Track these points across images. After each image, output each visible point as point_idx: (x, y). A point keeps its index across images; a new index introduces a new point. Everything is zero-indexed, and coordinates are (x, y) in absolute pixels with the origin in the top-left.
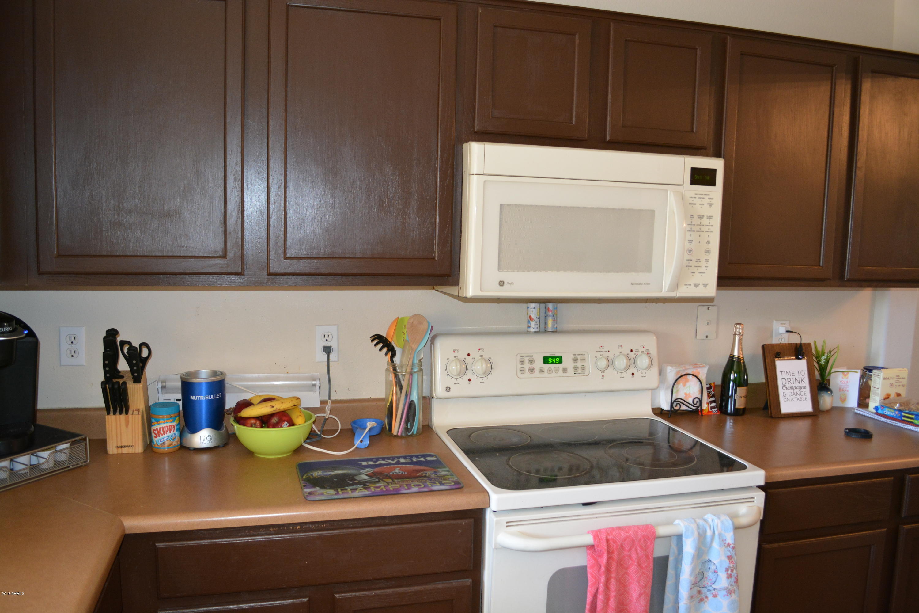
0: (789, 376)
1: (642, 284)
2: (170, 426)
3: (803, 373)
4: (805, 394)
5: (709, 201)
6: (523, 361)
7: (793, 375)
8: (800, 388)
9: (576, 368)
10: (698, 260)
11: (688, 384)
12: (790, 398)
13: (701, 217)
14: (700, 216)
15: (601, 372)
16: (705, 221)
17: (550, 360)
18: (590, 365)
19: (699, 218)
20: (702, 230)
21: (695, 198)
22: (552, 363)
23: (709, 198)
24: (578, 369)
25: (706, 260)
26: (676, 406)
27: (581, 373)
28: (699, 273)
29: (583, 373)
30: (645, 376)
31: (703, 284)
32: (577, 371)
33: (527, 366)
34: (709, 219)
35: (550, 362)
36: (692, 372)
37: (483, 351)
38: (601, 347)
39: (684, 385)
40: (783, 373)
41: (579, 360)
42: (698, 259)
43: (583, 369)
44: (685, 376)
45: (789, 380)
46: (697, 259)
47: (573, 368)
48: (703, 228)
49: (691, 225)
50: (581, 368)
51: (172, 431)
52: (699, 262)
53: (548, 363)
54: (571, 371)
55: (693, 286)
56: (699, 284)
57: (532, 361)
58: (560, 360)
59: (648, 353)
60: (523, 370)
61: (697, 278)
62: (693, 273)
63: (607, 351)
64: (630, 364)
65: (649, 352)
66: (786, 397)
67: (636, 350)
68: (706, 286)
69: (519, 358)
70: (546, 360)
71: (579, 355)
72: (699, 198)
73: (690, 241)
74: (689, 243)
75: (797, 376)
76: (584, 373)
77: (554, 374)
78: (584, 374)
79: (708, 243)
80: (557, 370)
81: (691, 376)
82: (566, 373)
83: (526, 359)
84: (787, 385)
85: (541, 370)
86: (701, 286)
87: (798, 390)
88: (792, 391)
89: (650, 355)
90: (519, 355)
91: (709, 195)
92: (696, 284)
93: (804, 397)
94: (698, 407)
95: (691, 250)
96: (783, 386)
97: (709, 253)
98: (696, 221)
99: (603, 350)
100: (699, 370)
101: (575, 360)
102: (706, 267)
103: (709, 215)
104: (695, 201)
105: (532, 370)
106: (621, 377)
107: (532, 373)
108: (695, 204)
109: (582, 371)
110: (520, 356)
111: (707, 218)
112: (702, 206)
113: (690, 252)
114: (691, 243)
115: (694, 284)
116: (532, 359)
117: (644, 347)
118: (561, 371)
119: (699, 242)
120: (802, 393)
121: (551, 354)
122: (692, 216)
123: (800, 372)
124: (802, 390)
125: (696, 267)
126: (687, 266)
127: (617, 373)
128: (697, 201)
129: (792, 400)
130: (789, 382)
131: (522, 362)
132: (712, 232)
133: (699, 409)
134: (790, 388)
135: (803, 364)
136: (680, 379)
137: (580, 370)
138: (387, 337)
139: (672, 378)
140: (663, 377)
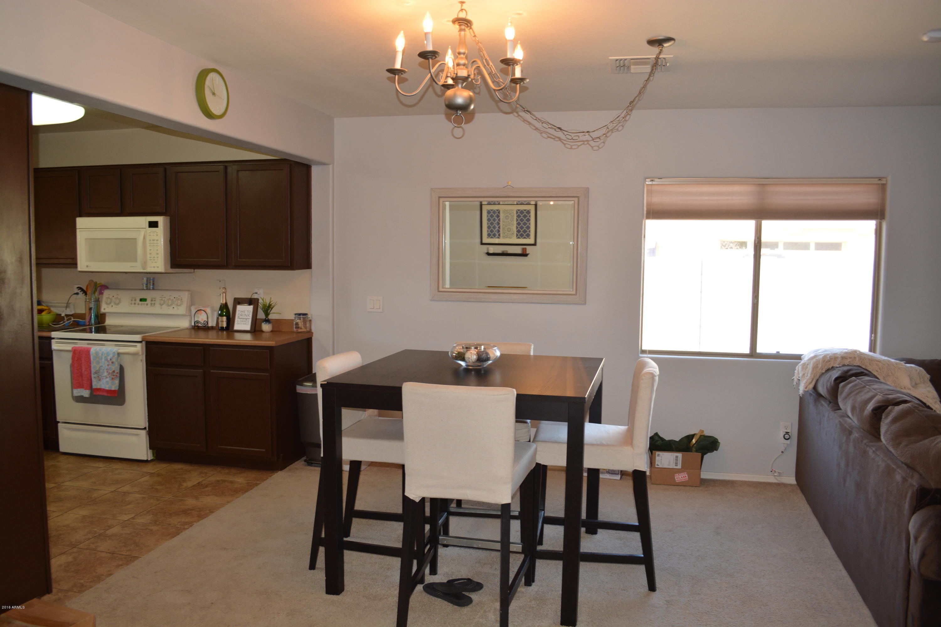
1: (134, 267)
3: (250, 312)
4: (249, 322)
5: (157, 234)
7: (244, 312)
8: (246, 319)
9: (151, 304)
11: (202, 314)
12: (240, 323)
13: (154, 240)
15: (161, 306)
16: (155, 242)
17: (143, 300)
18: (156, 303)
25: (157, 257)
28: (154, 262)
30: (178, 309)
36: (203, 309)
37: (118, 295)
38: (163, 295)
39: (201, 315)
40: (240, 311)
44: (200, 311)
45: (242, 314)
46: (153, 257)
48: (155, 245)
49: (150, 243)
54: (149, 305)
55: (152, 267)
57: (136, 300)
58: (146, 300)
60: (131, 304)
61: (154, 264)
62: (152, 262)
64: (173, 303)
66: (238, 322)
67: (177, 298)
68: (158, 267)
70: (141, 300)
71: (154, 298)
75: (246, 313)
77: (143, 306)
78: (154, 307)
79: (157, 250)
80: (144, 304)
81: (203, 311)
82: (147, 305)
83: (134, 299)
84: (240, 317)
85: (138, 304)
86: (156, 268)
88: (242, 320)
89: (182, 300)
90: (131, 298)
91: (156, 231)
92: (154, 267)
93: (247, 323)
94: (206, 325)
95: (151, 254)
96: (238, 317)
97: (158, 254)
98: (152, 242)
99: (163, 297)
100: (207, 308)
101: (152, 300)
102: (157, 260)
103: (157, 240)
104: (151, 234)
105: (135, 304)
106: (168, 309)
112: (153, 236)
117: (180, 297)
119: (154, 250)
120: (247, 321)
121: (143, 298)
122: (150, 240)
123: (248, 311)
125: (154, 260)
126: (150, 260)
127: (167, 307)
131: (132, 300)
132: (158, 246)
133: (207, 326)
134: (241, 318)
135: (251, 308)
136: (197, 312)
137: (153, 305)
138: (85, 289)
139: (193, 311)
140: (190, 310)
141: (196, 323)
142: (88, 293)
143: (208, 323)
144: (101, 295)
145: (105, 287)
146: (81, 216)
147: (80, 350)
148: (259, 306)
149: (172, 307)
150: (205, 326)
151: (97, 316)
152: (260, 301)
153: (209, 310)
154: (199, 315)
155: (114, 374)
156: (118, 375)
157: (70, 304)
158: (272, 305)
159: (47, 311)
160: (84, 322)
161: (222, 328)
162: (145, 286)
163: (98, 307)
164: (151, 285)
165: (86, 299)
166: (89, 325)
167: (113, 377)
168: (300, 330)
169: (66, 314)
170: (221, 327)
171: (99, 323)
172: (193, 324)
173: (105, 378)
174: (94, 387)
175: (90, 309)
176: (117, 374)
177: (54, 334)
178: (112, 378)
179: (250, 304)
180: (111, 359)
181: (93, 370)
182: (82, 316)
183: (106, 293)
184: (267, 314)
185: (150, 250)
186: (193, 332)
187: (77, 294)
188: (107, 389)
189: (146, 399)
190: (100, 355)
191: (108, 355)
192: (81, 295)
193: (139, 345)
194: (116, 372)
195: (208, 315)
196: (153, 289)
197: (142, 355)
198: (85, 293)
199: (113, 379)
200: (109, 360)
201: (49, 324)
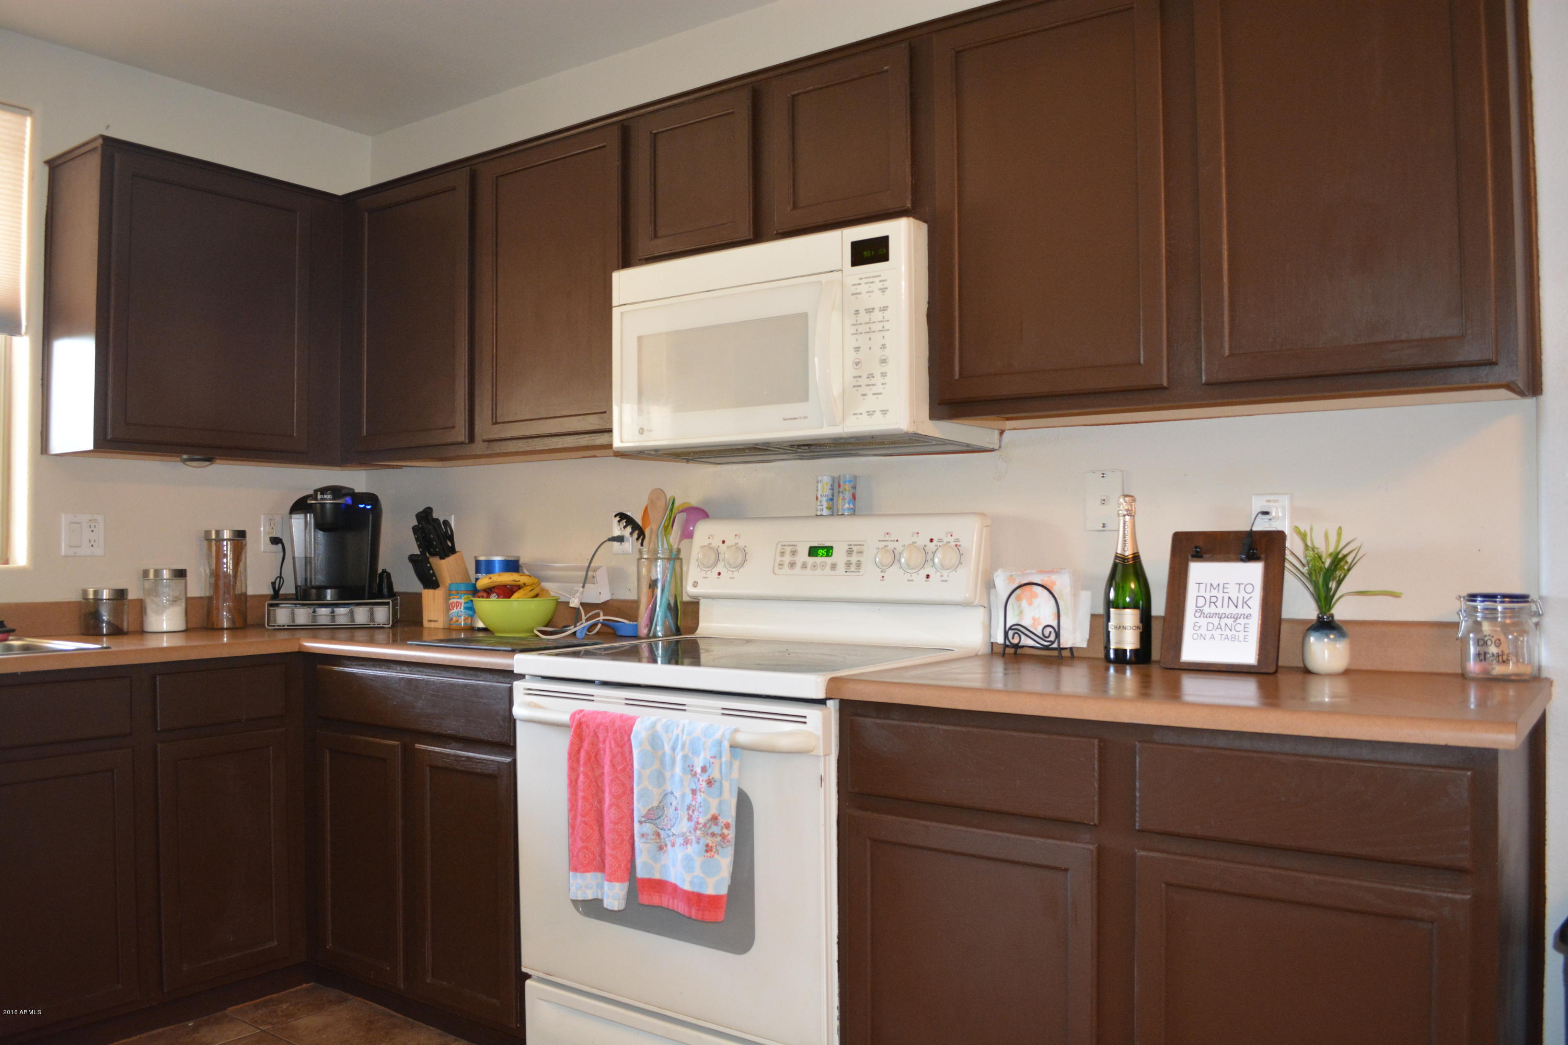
0: (1214, 593)
1: (797, 418)
2: (457, 602)
3: (1249, 588)
4: (1246, 630)
5: (880, 285)
6: (784, 552)
7: (1226, 590)
8: (1236, 618)
9: (848, 564)
10: (871, 376)
11: (1036, 602)
12: (1209, 634)
13: (870, 311)
14: (869, 309)
15: (882, 571)
16: (876, 315)
17: (820, 552)
18: (867, 559)
19: (867, 313)
20: (872, 330)
21: (860, 284)
22: (822, 556)
23: (880, 281)
24: (851, 565)
25: (882, 373)
26: (1013, 638)
27: (855, 572)
28: (873, 394)
29: (857, 572)
30: (946, 581)
31: (881, 411)
32: (849, 569)
33: (787, 559)
34: (883, 312)
35: (819, 555)
36: (1042, 580)
37: (739, 538)
38: (888, 534)
39: (1030, 604)
40: (1202, 587)
41: (854, 553)
42: (871, 374)
43: (859, 566)
44: (1028, 587)
45: (1214, 599)
46: (868, 375)
47: (846, 564)
48: (874, 327)
49: (857, 325)
50: (856, 564)
51: (458, 608)
52: (872, 379)
53: (817, 556)
54: (841, 567)
55: (865, 415)
56: (875, 411)
57: (795, 552)
58: (829, 550)
59: (956, 545)
60: (780, 565)
61: (871, 403)
62: (864, 395)
63: (894, 541)
64: (926, 561)
65: (958, 543)
66: (1199, 632)
67: (939, 539)
68: (886, 414)
69: (779, 548)
70: (813, 552)
71: (856, 545)
72: (866, 283)
73: (857, 348)
74: (855, 351)
75: (1233, 592)
76: (859, 572)
77: (819, 571)
78: (858, 574)
79: (884, 348)
80: (823, 566)
81: (1040, 588)
82: (835, 570)
83: (788, 549)
84: (1206, 610)
85: (803, 565)
86: (878, 414)
87: (1230, 621)
88: (1216, 621)
89: (959, 548)
90: (780, 544)
91: (880, 276)
92: (869, 412)
93: (1242, 634)
94: (1053, 642)
95: (859, 362)
96: (1196, 611)
97: (886, 362)
98: (863, 317)
99: (890, 539)
100: (1054, 577)
101: (850, 552)
102: (883, 384)
103: (882, 307)
104: (860, 289)
105: (792, 565)
106: (909, 580)
107: (792, 568)
108: (860, 293)
109: (856, 569)
110: (782, 546)
111: (880, 311)
112: (870, 294)
113: (857, 365)
114: (858, 351)
115: (867, 412)
116: (795, 550)
117: (951, 536)
118: (828, 567)
119: (870, 348)
120: (1239, 628)
121: (820, 543)
122: (857, 312)
123: (1242, 587)
124: (1239, 621)
125: (869, 385)
126: (854, 386)
127: (904, 573)
128: (863, 288)
129: (1213, 637)
130: (1212, 604)
131: (782, 554)
132: (888, 330)
133: (1055, 645)
134: (1211, 616)
135: (1254, 572)
136: (1018, 591)
137: (854, 567)
138: (639, 520)
139: (1003, 586)
140: (990, 585)
141: (1011, 633)
142: (647, 532)
143: (1058, 635)
144: (685, 542)
145: (698, 513)
146: (626, 263)
147: (598, 726)
148: (1287, 565)
149: (923, 573)
150: (1047, 648)
151: (673, 609)
152: (1293, 544)
153: (1062, 583)
154: (1024, 603)
155: (716, 829)
156: (731, 834)
157: (595, 570)
158: (1349, 559)
159: (529, 588)
160: (636, 625)
161: (1120, 653)
162: (825, 504)
163: (678, 578)
164: (847, 501)
165: (641, 552)
166: (648, 637)
167: (709, 840)
168: (1498, 670)
169: (583, 602)
170: (1116, 650)
171: (678, 631)
172: (1000, 639)
173: (680, 841)
174: (641, 873)
175: (653, 584)
176: (726, 831)
177: (522, 662)
178: (707, 845)
179: (1251, 557)
180: (704, 769)
181: (639, 808)
182: (628, 609)
183: (704, 531)
184: (1325, 599)
185: (857, 349)
186: (999, 667)
187: (620, 539)
188: (687, 887)
189: (835, 940)
190: (667, 748)
191: (696, 753)
192: (630, 545)
193: (814, 715)
194: (722, 820)
195: (1058, 600)
196: (854, 513)
197: (825, 756)
198: (639, 531)
199: (708, 849)
200: (699, 770)
201: (533, 632)
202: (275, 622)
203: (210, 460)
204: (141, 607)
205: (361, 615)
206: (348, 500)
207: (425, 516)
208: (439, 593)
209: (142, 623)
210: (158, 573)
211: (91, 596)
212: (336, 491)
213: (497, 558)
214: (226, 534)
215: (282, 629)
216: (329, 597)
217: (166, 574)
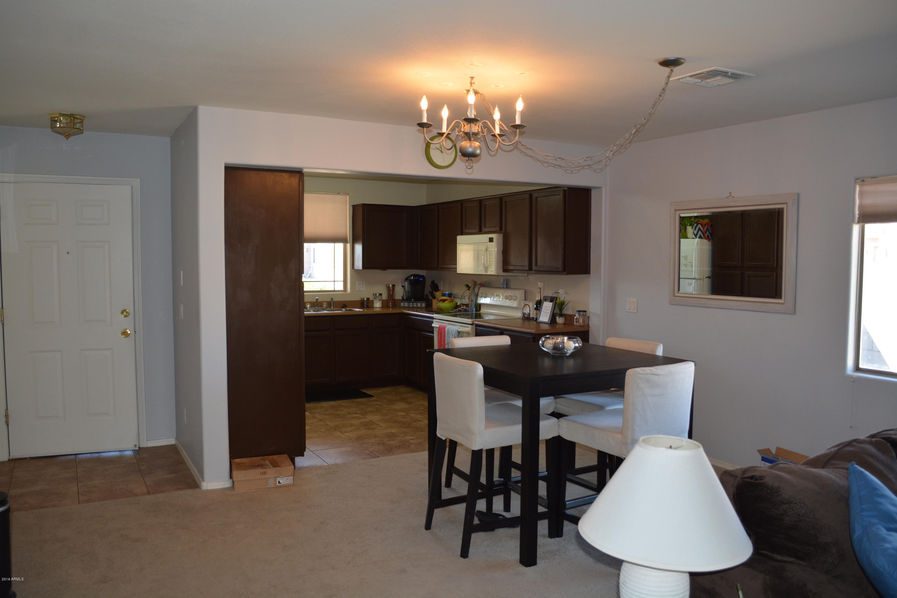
3: (551, 307)
4: (549, 316)
5: (493, 247)
13: (491, 251)
16: (492, 253)
21: (490, 246)
30: (515, 303)
36: (527, 304)
40: (545, 307)
66: (542, 316)
68: (497, 271)
75: (548, 308)
86: (492, 271)
96: (543, 311)
102: (492, 266)
120: (547, 315)
124: (548, 313)
129: (544, 317)
130: (545, 310)
133: (529, 317)
134: (545, 312)
136: (525, 306)
139: (523, 305)
140: (521, 305)
141: (524, 314)
143: (529, 315)
144: (480, 291)
145: (480, 285)
146: (460, 234)
147: (443, 328)
148: (557, 303)
149: (511, 301)
150: (527, 318)
151: (476, 306)
152: (558, 299)
153: (531, 305)
154: (527, 308)
157: (464, 296)
158: (566, 303)
159: (449, 300)
160: (468, 309)
162: (502, 285)
163: (477, 299)
164: (505, 284)
166: (471, 312)
168: (578, 324)
169: (460, 303)
171: (477, 311)
175: (473, 301)
177: (435, 316)
179: (551, 302)
181: (446, 342)
182: (466, 306)
184: (561, 310)
185: (489, 258)
186: (522, 322)
190: (450, 331)
191: (453, 332)
193: (470, 326)
195: (530, 308)
196: (506, 288)
197: (472, 334)
198: (469, 289)
200: (453, 335)
201: (449, 310)
202: (401, 306)
203: (386, 270)
204: (372, 302)
205: (419, 305)
206: (417, 278)
207: (433, 282)
208: (436, 300)
209: (373, 305)
210: (376, 294)
211: (362, 299)
212: (414, 276)
213: (447, 293)
214: (391, 286)
215: (402, 307)
216: (413, 300)
217: (378, 295)
